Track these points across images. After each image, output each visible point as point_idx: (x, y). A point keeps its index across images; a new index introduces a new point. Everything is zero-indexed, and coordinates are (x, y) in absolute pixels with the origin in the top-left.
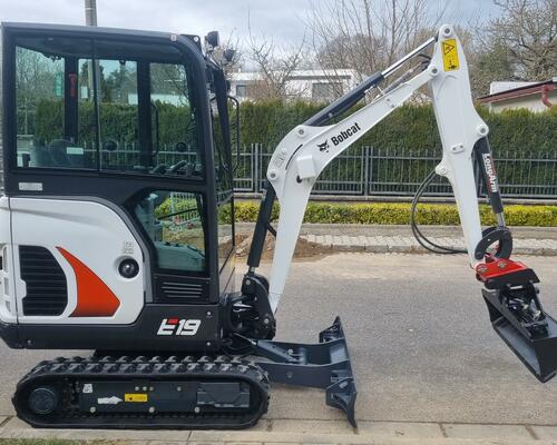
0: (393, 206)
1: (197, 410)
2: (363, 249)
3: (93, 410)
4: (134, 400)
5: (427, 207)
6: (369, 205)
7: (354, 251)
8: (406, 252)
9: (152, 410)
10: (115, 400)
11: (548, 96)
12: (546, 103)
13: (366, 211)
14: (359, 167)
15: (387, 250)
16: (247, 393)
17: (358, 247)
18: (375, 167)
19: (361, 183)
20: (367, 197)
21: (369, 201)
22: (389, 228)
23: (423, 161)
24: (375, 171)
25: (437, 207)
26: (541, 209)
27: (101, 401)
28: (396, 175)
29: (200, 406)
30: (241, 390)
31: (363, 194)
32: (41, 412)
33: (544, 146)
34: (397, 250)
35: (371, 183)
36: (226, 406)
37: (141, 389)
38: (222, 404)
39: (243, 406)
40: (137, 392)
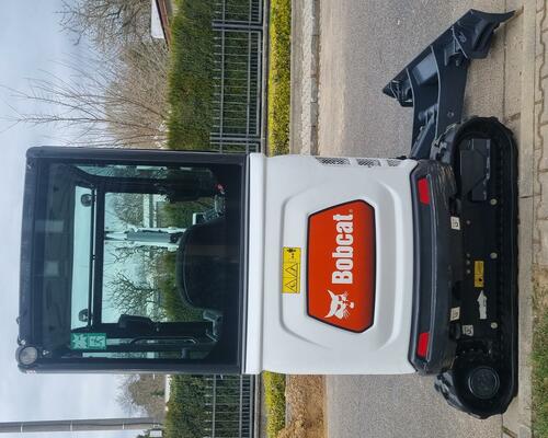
0: (271, 109)
1: (494, 202)
2: (315, 128)
4: (482, 277)
5: (273, 73)
6: (270, 134)
7: (317, 138)
8: (318, 83)
9: (494, 256)
10: (482, 299)
13: (276, 136)
14: (232, 147)
15: (315, 104)
16: (472, 143)
17: (312, 134)
18: (231, 131)
19: (248, 145)
20: (262, 138)
21: (266, 136)
22: (294, 111)
23: (226, 81)
24: (236, 131)
25: (273, 63)
27: (483, 316)
28: (239, 109)
29: (489, 198)
30: (468, 149)
31: (259, 143)
32: (497, 383)
34: (315, 93)
35: (248, 135)
36: (488, 166)
37: (468, 267)
38: (485, 171)
39: (488, 146)
40: (473, 271)
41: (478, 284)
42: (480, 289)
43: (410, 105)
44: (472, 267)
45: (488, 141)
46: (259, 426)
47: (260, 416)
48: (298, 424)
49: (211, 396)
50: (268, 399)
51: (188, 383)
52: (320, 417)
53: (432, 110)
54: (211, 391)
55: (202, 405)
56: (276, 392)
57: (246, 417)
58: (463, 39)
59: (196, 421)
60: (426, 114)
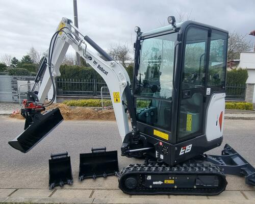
1: (195, 187)
3: (151, 187)
4: (168, 183)
9: (176, 187)
10: (160, 183)
11: (232, 66)
12: (231, 68)
16: (217, 180)
26: (231, 104)
27: (154, 183)
30: (215, 179)
33: (231, 82)
36: (208, 185)
37: (172, 178)
38: (206, 185)
39: (215, 186)
40: (170, 180)
41: (165, 181)
42: (164, 182)
43: (222, 154)
44: (172, 179)
45: (217, 186)
46: (75, 98)
47: (78, 98)
48: (68, 111)
49: (85, 81)
50: (83, 101)
51: (89, 74)
52: (70, 119)
53: (223, 163)
54: (86, 81)
55: (82, 78)
56: (85, 104)
57: (78, 93)
58: (253, 176)
59: (76, 77)
60: (221, 160)
